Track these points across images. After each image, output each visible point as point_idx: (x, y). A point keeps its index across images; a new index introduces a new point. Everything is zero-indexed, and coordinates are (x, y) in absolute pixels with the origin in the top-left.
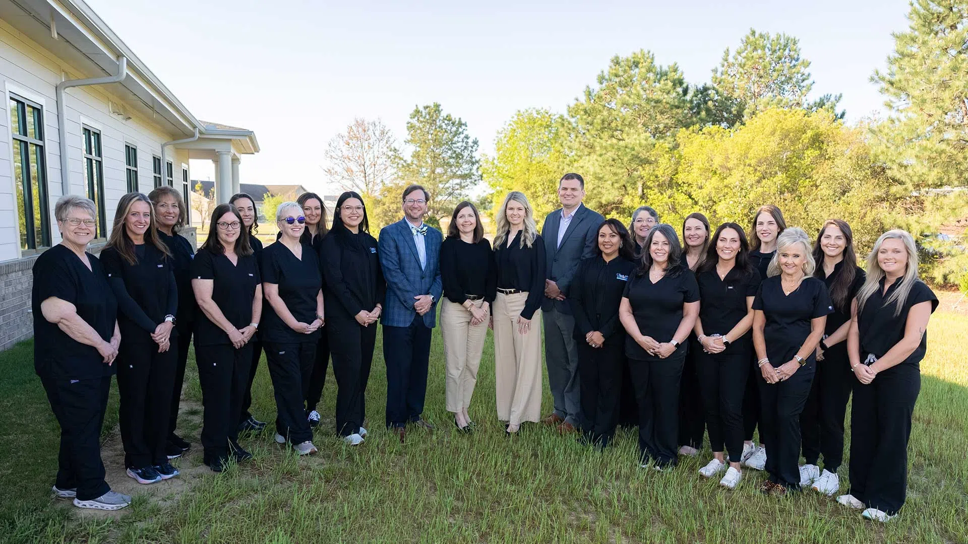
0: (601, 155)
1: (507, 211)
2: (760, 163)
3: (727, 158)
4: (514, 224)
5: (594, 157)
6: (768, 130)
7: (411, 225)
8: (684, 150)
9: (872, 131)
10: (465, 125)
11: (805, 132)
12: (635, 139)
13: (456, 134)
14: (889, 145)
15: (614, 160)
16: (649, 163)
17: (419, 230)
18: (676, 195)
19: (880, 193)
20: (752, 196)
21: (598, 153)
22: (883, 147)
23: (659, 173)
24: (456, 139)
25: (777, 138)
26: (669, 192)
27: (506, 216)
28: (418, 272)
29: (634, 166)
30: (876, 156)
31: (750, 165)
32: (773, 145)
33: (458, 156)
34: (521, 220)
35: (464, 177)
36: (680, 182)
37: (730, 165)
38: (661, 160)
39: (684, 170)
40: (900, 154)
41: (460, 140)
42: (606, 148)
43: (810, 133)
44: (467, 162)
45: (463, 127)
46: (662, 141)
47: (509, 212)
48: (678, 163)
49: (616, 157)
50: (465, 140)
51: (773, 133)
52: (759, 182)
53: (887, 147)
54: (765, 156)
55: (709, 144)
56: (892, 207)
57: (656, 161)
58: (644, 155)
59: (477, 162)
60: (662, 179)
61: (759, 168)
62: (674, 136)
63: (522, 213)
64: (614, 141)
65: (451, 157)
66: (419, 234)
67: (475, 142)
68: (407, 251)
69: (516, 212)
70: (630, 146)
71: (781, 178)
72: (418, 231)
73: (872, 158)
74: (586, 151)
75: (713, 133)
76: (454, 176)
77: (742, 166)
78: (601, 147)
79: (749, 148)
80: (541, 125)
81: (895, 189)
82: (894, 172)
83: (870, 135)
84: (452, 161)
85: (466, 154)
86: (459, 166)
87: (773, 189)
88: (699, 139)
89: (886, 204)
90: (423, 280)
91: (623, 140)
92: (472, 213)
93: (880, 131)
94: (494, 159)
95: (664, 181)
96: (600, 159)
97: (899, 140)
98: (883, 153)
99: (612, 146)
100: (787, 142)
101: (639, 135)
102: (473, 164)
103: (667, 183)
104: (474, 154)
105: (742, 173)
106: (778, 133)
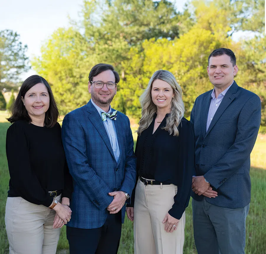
0: (99, 54)
1: (153, 92)
2: (188, 60)
3: (170, 57)
4: (161, 108)
5: (95, 55)
6: (192, 41)
7: (99, 109)
8: (147, 52)
9: (246, 43)
10: (19, 35)
11: (211, 43)
12: (119, 45)
13: (14, 41)
14: (255, 51)
15: (106, 57)
16: (128, 59)
17: (109, 115)
18: (143, 79)
19: (252, 77)
20: (185, 79)
21: (97, 53)
22: (252, 52)
23: (133, 65)
24: (13, 44)
25: (196, 46)
26: (139, 77)
27: (151, 97)
28: (111, 163)
29: (118, 61)
30: (249, 57)
31: (183, 61)
32: (195, 49)
33: (16, 54)
34: (168, 103)
35: (20, 67)
36: (145, 71)
37: (172, 61)
38: (134, 58)
39: (147, 64)
40: (261, 56)
41: (16, 44)
42: (101, 50)
43: (214, 44)
44: (21, 58)
45: (18, 37)
46: (134, 47)
47: (154, 94)
48: (143, 60)
49: (108, 56)
50: (20, 45)
51: (195, 43)
52: (188, 71)
53: (255, 52)
54: (191, 56)
55: (160, 49)
56: (259, 85)
57: (131, 59)
58: (123, 55)
59: (27, 58)
60: (135, 69)
61: (188, 63)
62: (141, 44)
63: (170, 94)
64: (106, 46)
65: (11, 55)
66: (109, 120)
67: (26, 46)
68: (98, 140)
69: (161, 93)
70: (116, 49)
71: (200, 69)
72: (107, 117)
73: (247, 58)
74: (91, 52)
75: (163, 43)
76: (14, 67)
77: (178, 62)
78: (99, 50)
79: (182, 51)
80: (68, 37)
81: (260, 75)
82: (258, 66)
83: (245, 45)
84: (12, 57)
85: (20, 53)
86: (16, 60)
87: (196, 75)
88: (155, 46)
89: (255, 84)
90: (117, 172)
91: (112, 46)
92: (46, 91)
93: (251, 43)
94: (39, 57)
95: (136, 71)
96: (98, 57)
97: (260, 48)
98: (252, 55)
99: (105, 49)
100: (202, 49)
101: (121, 43)
102: (25, 59)
103: (138, 71)
104: (25, 54)
105: (179, 66)
106: (198, 43)
